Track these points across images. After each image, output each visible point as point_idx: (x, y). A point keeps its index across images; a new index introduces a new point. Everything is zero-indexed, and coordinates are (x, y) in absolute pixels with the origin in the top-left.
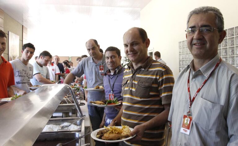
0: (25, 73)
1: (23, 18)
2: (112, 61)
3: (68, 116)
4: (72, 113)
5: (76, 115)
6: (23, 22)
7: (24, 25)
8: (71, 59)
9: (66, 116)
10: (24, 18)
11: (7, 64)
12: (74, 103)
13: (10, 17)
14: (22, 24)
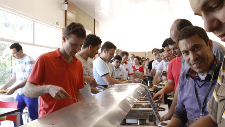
0: (86, 71)
1: (94, 11)
2: (197, 57)
3: (144, 123)
4: (149, 121)
5: (154, 122)
6: (94, 15)
7: (95, 19)
8: (148, 55)
9: (142, 123)
10: (96, 12)
11: (77, 61)
12: (151, 107)
13: (82, 11)
14: (93, 18)
